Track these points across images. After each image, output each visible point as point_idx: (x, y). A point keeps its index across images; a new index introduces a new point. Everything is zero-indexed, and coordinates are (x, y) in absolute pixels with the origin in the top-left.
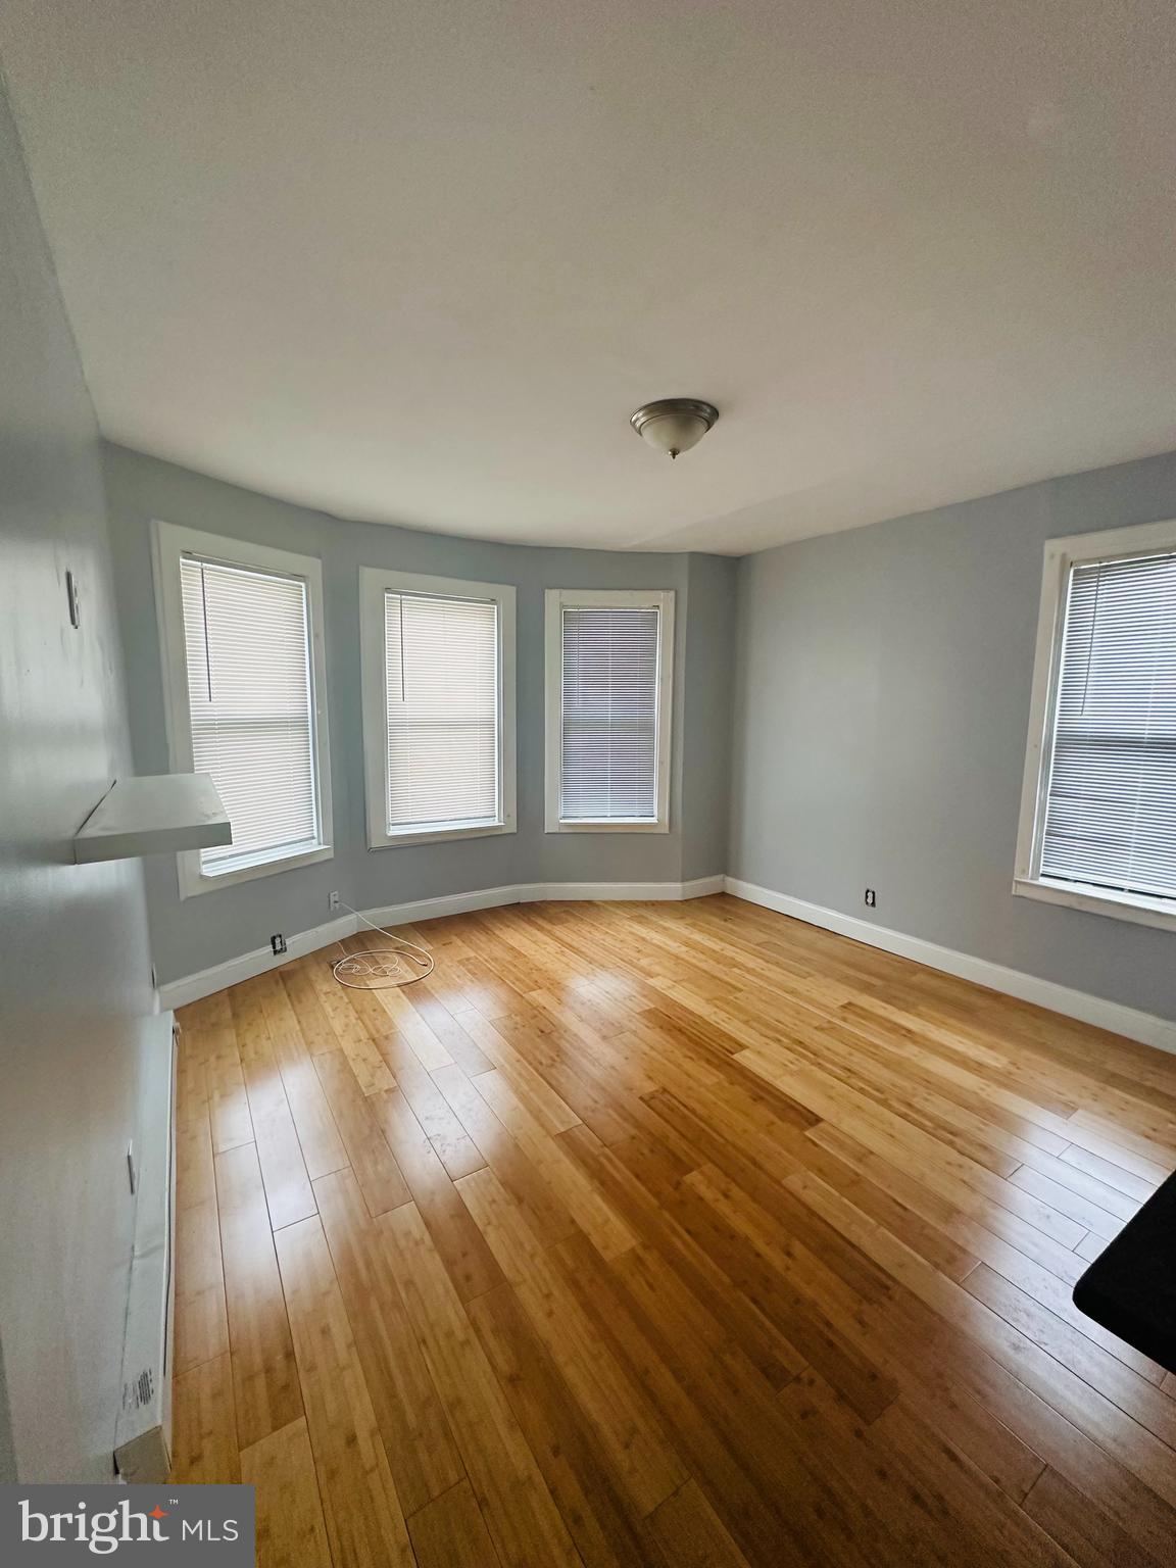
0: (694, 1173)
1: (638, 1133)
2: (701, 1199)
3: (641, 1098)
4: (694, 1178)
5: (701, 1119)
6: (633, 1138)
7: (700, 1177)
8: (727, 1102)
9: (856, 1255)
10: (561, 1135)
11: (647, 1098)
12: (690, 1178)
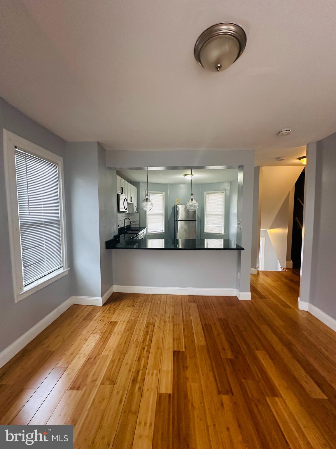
0: (229, 358)
1: (242, 379)
2: (232, 351)
3: (233, 394)
4: (230, 356)
5: (214, 372)
6: (245, 378)
7: (228, 356)
8: (198, 372)
9: (205, 328)
10: (277, 396)
11: (230, 394)
12: (232, 357)
